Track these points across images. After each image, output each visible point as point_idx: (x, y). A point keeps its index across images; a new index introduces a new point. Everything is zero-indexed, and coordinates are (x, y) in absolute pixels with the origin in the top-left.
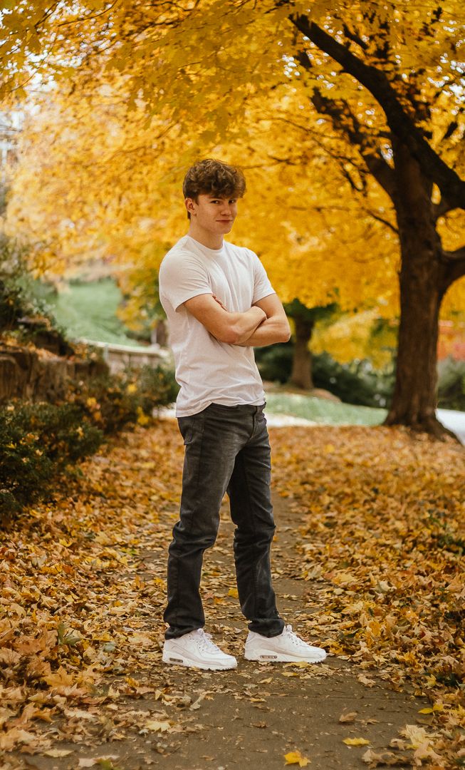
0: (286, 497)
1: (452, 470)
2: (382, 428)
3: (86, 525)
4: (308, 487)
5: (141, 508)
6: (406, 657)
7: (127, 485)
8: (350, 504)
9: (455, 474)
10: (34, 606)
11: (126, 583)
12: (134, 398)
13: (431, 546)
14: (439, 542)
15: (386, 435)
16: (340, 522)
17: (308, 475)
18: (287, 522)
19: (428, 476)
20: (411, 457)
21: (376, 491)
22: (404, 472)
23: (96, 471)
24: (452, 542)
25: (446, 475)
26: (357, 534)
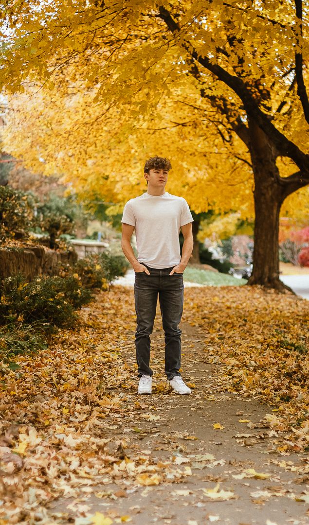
0: (194, 326)
1: (289, 309)
2: (246, 286)
3: (89, 342)
4: (206, 320)
5: (115, 333)
6: (265, 391)
7: (104, 322)
8: (232, 327)
9: (291, 311)
12: (99, 273)
13: (277, 346)
14: (281, 344)
15: (249, 291)
16: (227, 337)
17: (205, 314)
19: (275, 313)
20: (265, 303)
21: (246, 321)
22: (261, 311)
23: (85, 315)
24: (288, 344)
25: (286, 312)
26: (237, 342)
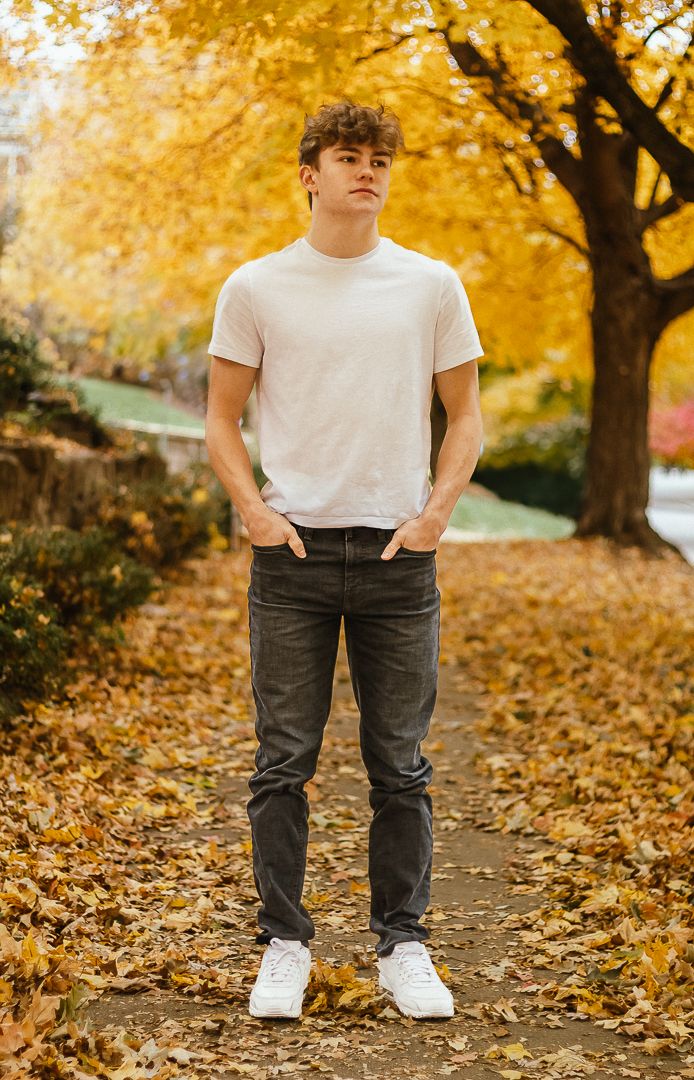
1: (687, 607)
3: (127, 734)
4: (477, 646)
5: (218, 692)
7: (196, 653)
8: (551, 676)
10: (26, 919)
11: (193, 852)
12: (204, 510)
15: (578, 553)
17: (473, 624)
18: (453, 712)
19: (655, 619)
20: (623, 588)
21: (587, 652)
22: (617, 612)
23: (148, 629)
25: (681, 615)
26: (574, 735)
